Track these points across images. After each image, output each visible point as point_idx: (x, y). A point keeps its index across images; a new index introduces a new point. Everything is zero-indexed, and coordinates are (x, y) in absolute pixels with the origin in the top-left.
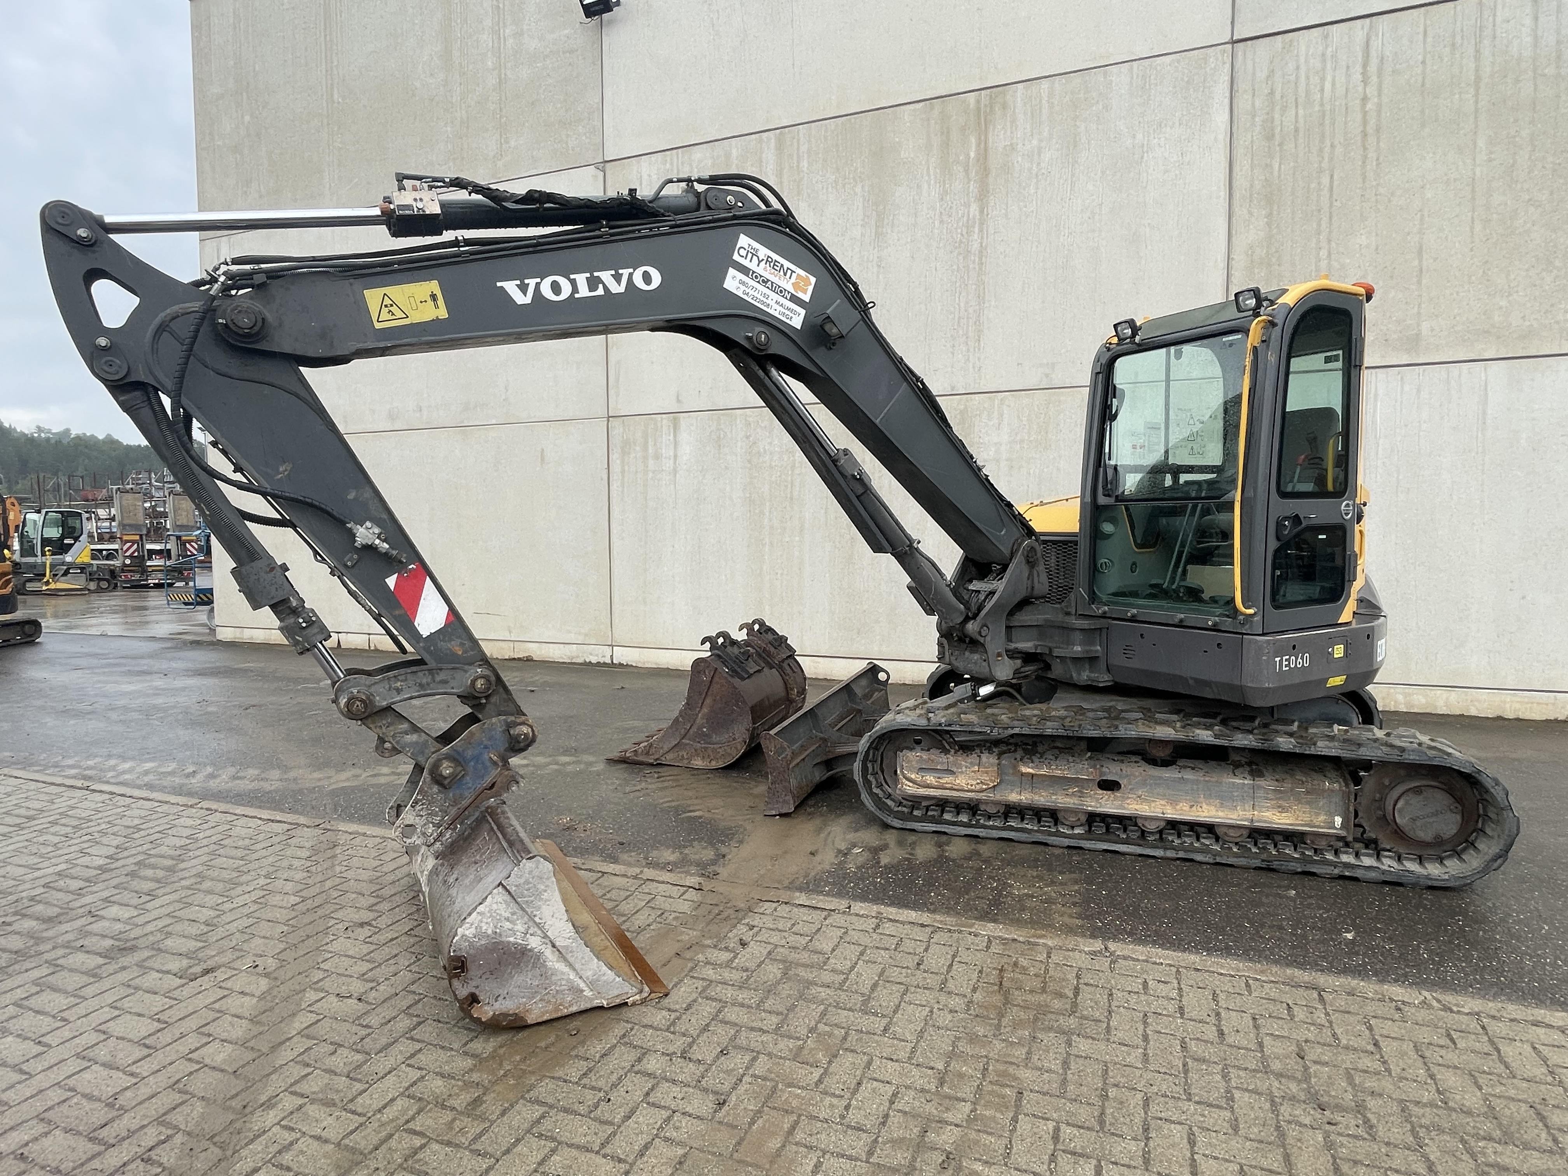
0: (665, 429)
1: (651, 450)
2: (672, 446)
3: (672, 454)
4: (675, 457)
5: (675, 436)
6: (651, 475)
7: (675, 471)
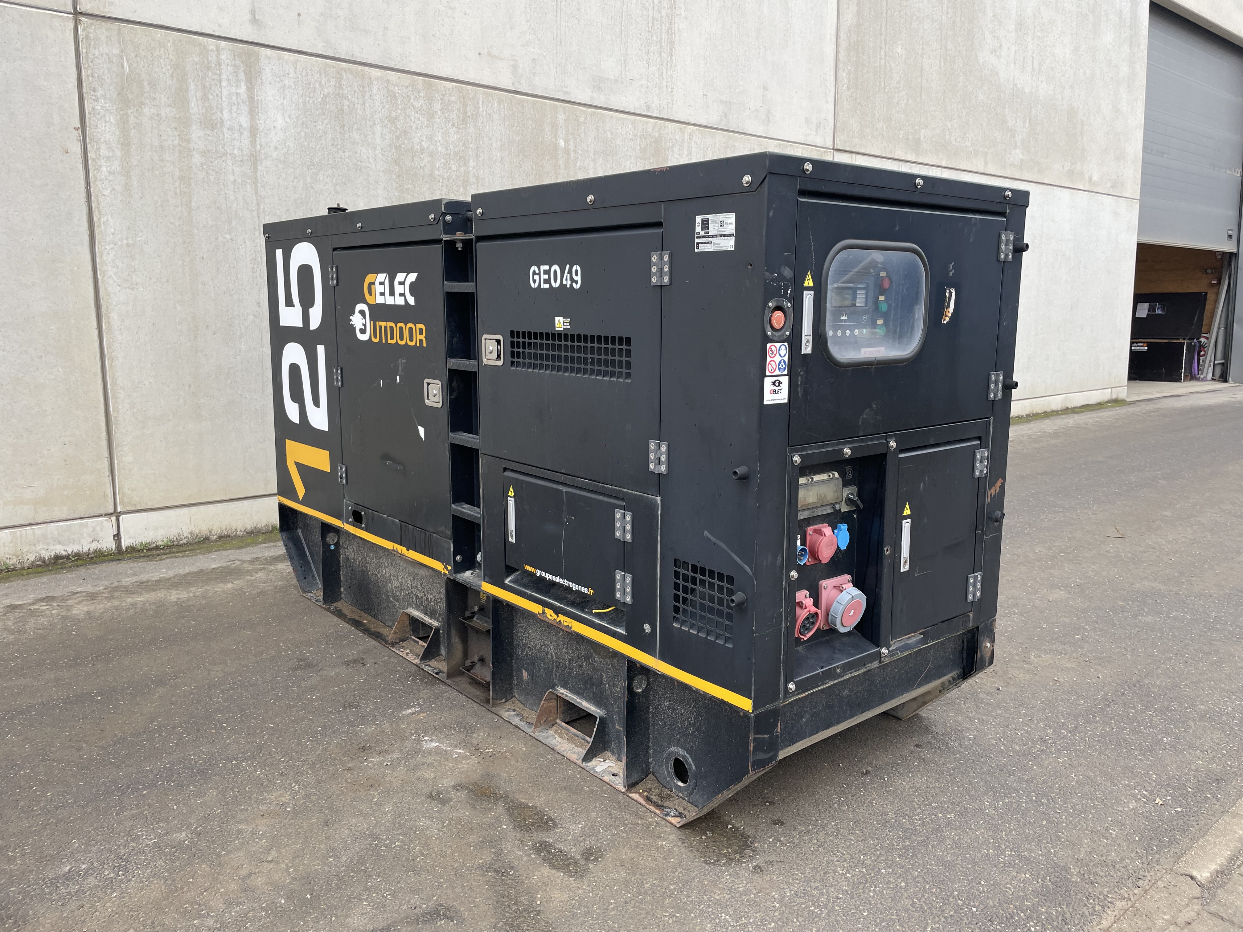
0: (227, 71)
1: (195, 108)
2: (245, 109)
3: (244, 121)
4: (254, 131)
5: (250, 89)
6: (197, 159)
7: (254, 159)
